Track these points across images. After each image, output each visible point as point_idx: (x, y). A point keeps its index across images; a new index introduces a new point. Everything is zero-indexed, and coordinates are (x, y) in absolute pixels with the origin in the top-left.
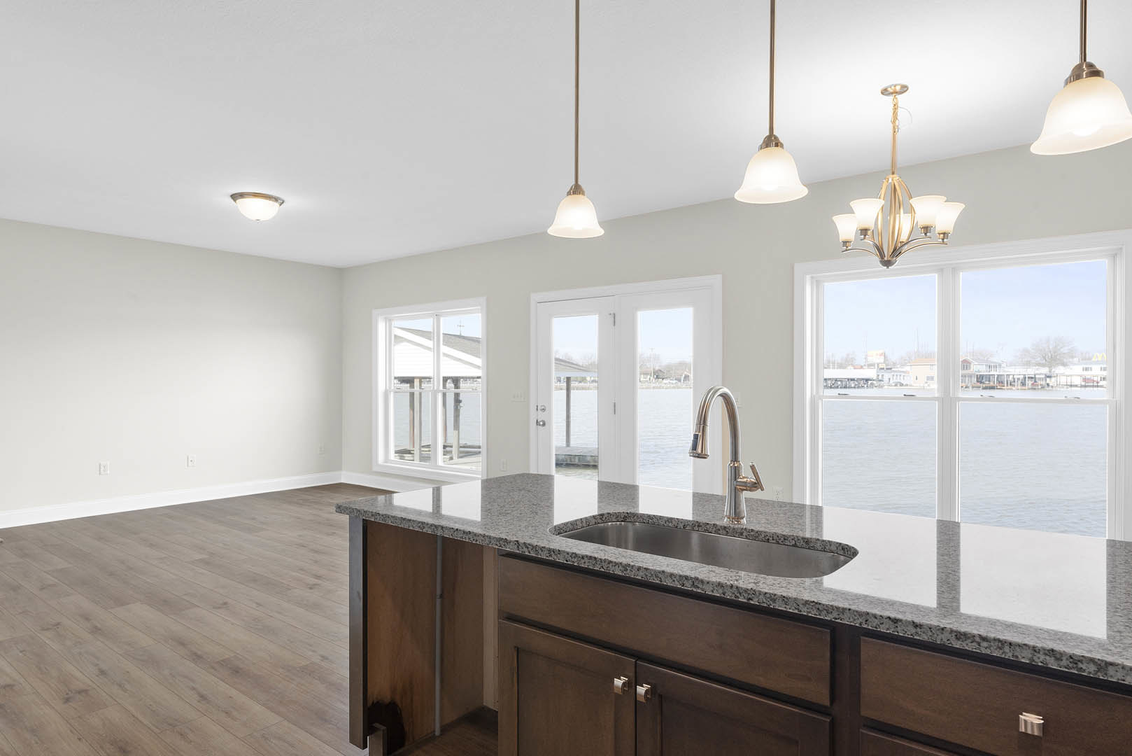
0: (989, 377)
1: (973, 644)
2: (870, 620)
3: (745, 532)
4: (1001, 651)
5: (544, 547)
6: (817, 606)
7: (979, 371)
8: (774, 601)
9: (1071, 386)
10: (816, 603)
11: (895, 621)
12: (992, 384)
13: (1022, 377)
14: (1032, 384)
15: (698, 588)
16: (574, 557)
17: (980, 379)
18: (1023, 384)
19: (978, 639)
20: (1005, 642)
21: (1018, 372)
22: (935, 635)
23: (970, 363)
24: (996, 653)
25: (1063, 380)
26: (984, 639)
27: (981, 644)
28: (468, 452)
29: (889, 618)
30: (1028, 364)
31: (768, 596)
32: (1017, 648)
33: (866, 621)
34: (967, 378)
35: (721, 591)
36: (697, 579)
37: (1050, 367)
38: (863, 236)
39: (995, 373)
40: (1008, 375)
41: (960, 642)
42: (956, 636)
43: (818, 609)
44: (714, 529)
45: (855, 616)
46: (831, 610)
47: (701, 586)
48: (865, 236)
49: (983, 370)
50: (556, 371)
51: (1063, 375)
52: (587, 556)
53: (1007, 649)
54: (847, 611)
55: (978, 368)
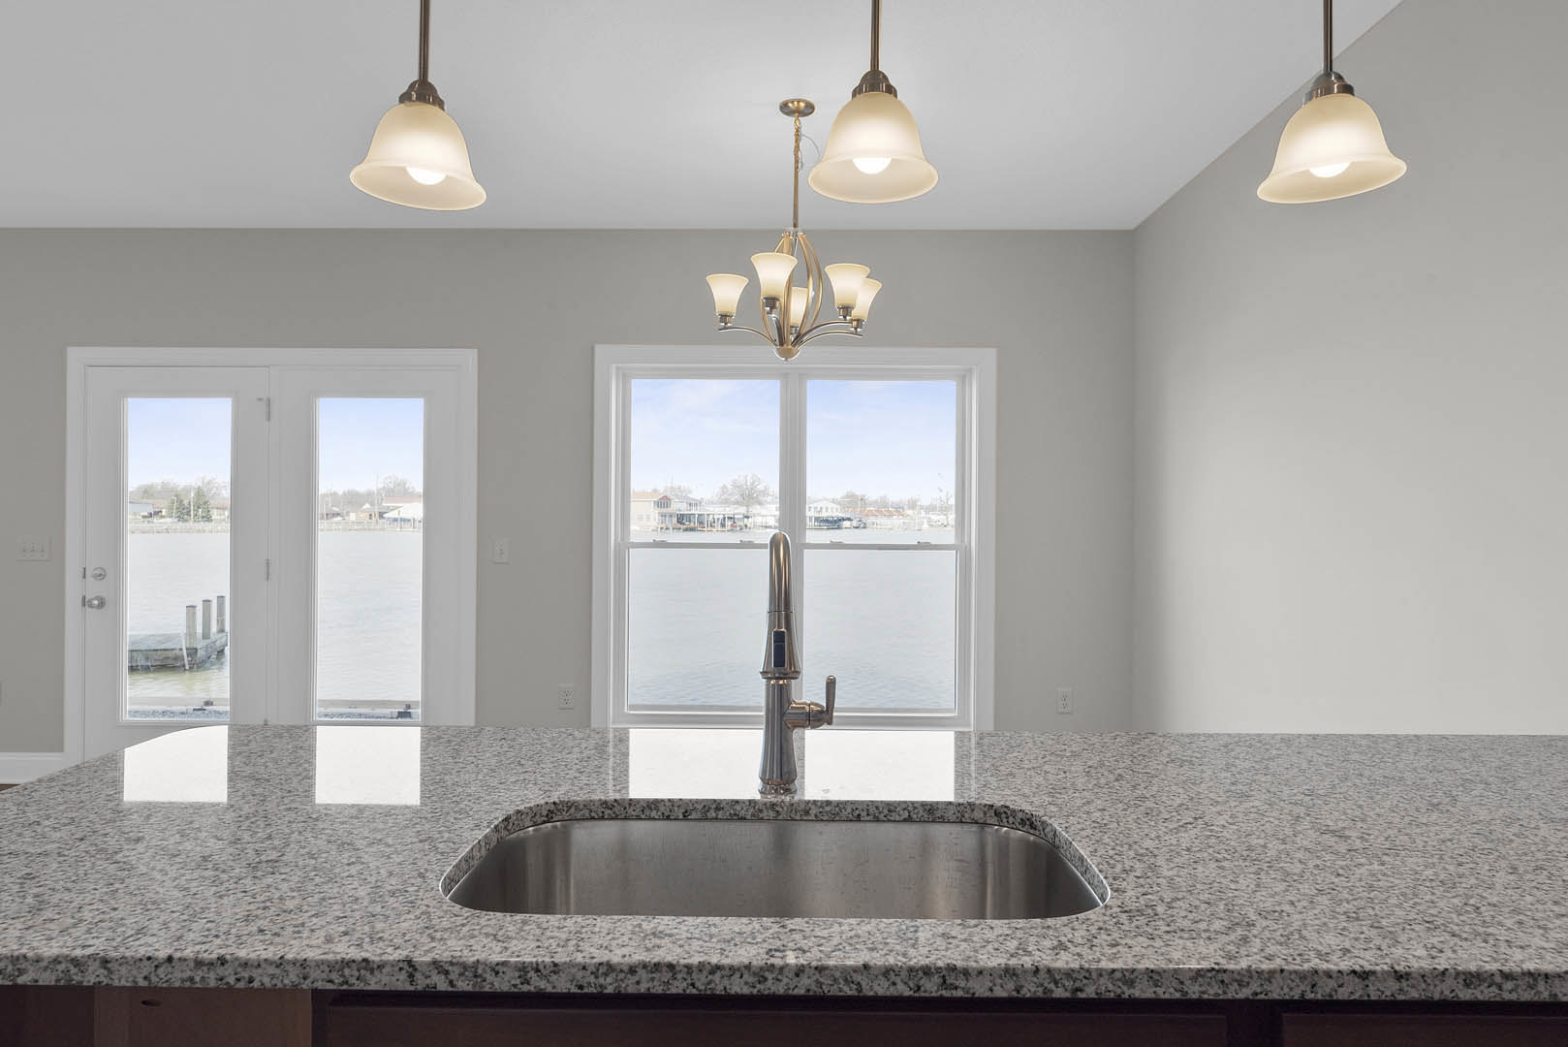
0: (689, 517)
1: (1491, 989)
2: (1320, 984)
3: (813, 807)
4: (1533, 992)
5: (504, 964)
6: (1220, 976)
7: (680, 510)
8: (1131, 983)
9: (766, 527)
10: (1218, 971)
11: (1364, 975)
12: (692, 525)
13: (721, 517)
14: (732, 525)
15: (956, 988)
16: (606, 975)
17: (681, 519)
18: (723, 525)
19: (1498, 979)
20: (1539, 975)
21: (718, 511)
22: (1431, 988)
23: (670, 501)
24: (1527, 996)
25: (759, 520)
26: (1507, 976)
27: (1505, 987)
29: (1354, 972)
30: (726, 502)
31: (1118, 975)
32: (1557, 981)
33: (1313, 986)
34: (667, 519)
35: (1011, 985)
36: (952, 969)
37: (747, 506)
38: (768, 309)
39: (696, 512)
40: (708, 515)
41: (1470, 991)
42: (1465, 980)
43: (1222, 982)
44: (752, 810)
45: (1293, 981)
46: (1246, 980)
47: (962, 983)
48: (772, 308)
49: (683, 509)
51: (759, 514)
52: (645, 966)
53: (1541, 986)
54: (1278, 975)
55: (678, 507)
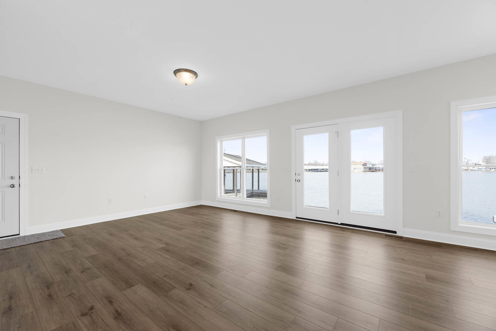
0: (372, 168)
12: (373, 170)
17: (370, 169)
23: (367, 164)
28: (228, 192)
39: (374, 167)
49: (371, 166)
50: (246, 164)
55: (368, 166)
